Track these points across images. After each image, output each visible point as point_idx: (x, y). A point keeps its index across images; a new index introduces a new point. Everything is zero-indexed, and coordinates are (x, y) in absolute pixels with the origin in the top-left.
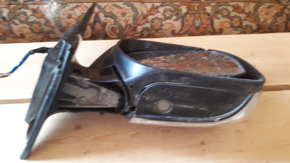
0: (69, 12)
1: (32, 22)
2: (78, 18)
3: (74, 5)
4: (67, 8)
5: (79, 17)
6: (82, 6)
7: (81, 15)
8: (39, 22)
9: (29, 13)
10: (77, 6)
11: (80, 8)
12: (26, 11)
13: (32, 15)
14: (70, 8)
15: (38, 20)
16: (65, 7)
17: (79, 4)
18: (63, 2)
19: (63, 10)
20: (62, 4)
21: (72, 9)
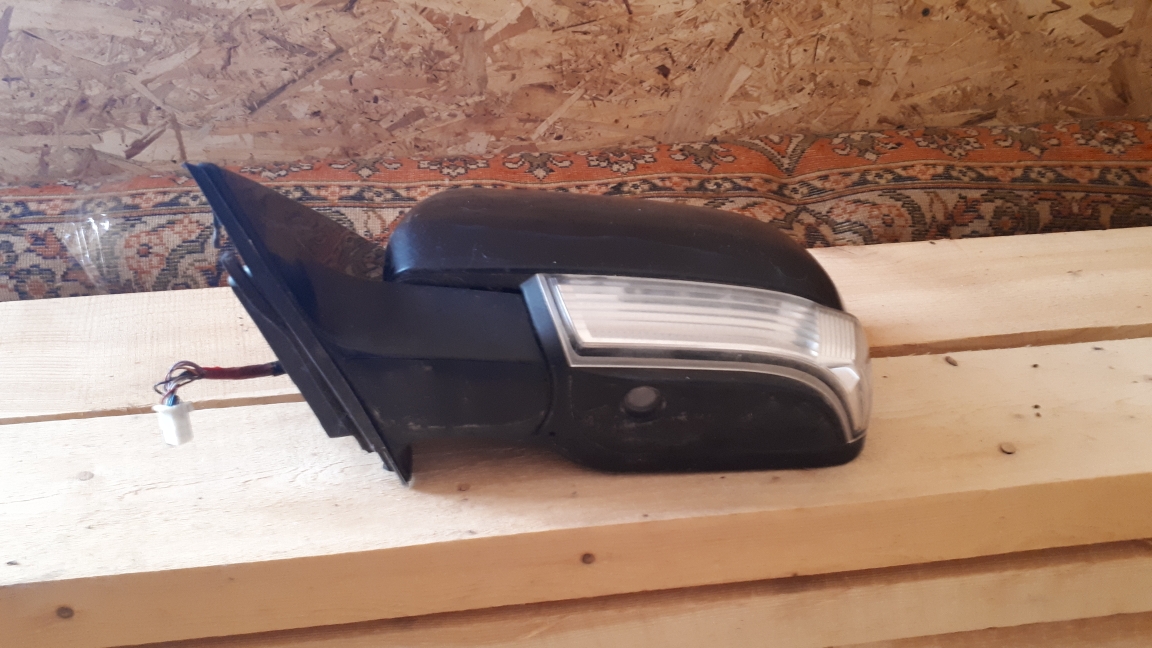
0: (144, 239)
1: (22, 270)
2: (170, 255)
3: (163, 220)
4: (139, 227)
5: (173, 250)
6: (186, 221)
7: (179, 246)
8: (45, 270)
9: (20, 244)
10: (171, 223)
11: (178, 228)
12: (12, 239)
13: (29, 250)
14: (148, 228)
15: (44, 264)
16: (133, 226)
17: (179, 217)
18: (128, 215)
19: (126, 235)
20: (125, 217)
21: (154, 230)
